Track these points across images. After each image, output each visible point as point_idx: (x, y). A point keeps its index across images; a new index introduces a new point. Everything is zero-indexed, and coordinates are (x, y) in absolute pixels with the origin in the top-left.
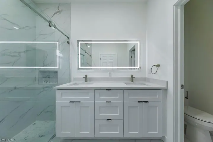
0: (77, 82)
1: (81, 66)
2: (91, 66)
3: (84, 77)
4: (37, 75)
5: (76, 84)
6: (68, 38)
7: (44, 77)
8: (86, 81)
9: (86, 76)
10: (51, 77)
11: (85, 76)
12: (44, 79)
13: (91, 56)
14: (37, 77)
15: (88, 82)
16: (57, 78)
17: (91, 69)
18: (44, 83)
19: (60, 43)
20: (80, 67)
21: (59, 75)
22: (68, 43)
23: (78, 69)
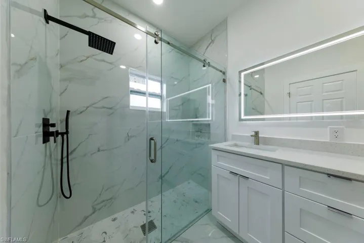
0: (239, 143)
1: (245, 115)
2: (262, 114)
3: (252, 136)
4: (191, 129)
5: (236, 145)
6: (224, 73)
7: (197, 132)
8: (257, 142)
9: (257, 133)
10: (203, 131)
11: (253, 134)
12: (196, 133)
13: (261, 94)
14: (191, 130)
15: (261, 146)
16: (210, 133)
17: (263, 119)
18: (196, 138)
19: (214, 84)
20: (243, 117)
21: (213, 130)
22: (224, 81)
23: (240, 120)
